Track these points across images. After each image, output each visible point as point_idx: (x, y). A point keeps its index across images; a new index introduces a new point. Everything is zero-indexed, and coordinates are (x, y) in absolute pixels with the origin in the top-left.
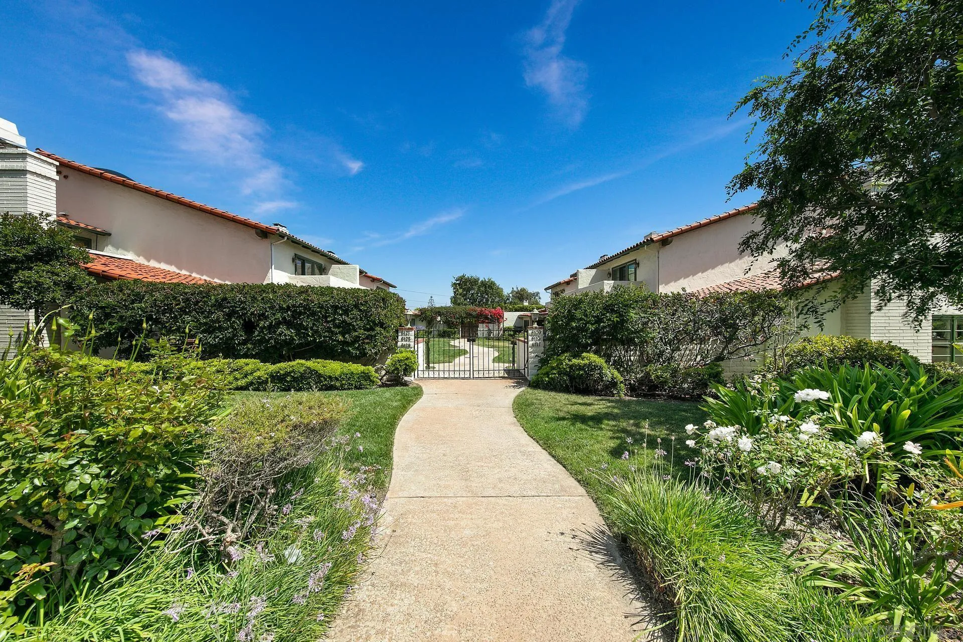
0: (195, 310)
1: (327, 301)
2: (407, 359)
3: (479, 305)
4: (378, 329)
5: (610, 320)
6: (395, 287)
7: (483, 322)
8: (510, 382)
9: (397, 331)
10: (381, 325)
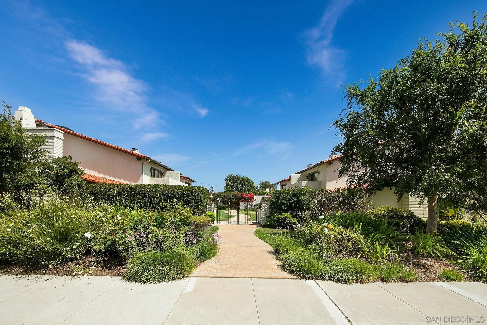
0: (130, 195)
1: (180, 191)
2: (212, 215)
3: (241, 192)
4: (200, 203)
5: (294, 200)
6: (195, 182)
7: (243, 201)
8: (254, 226)
9: (206, 204)
10: (201, 201)
